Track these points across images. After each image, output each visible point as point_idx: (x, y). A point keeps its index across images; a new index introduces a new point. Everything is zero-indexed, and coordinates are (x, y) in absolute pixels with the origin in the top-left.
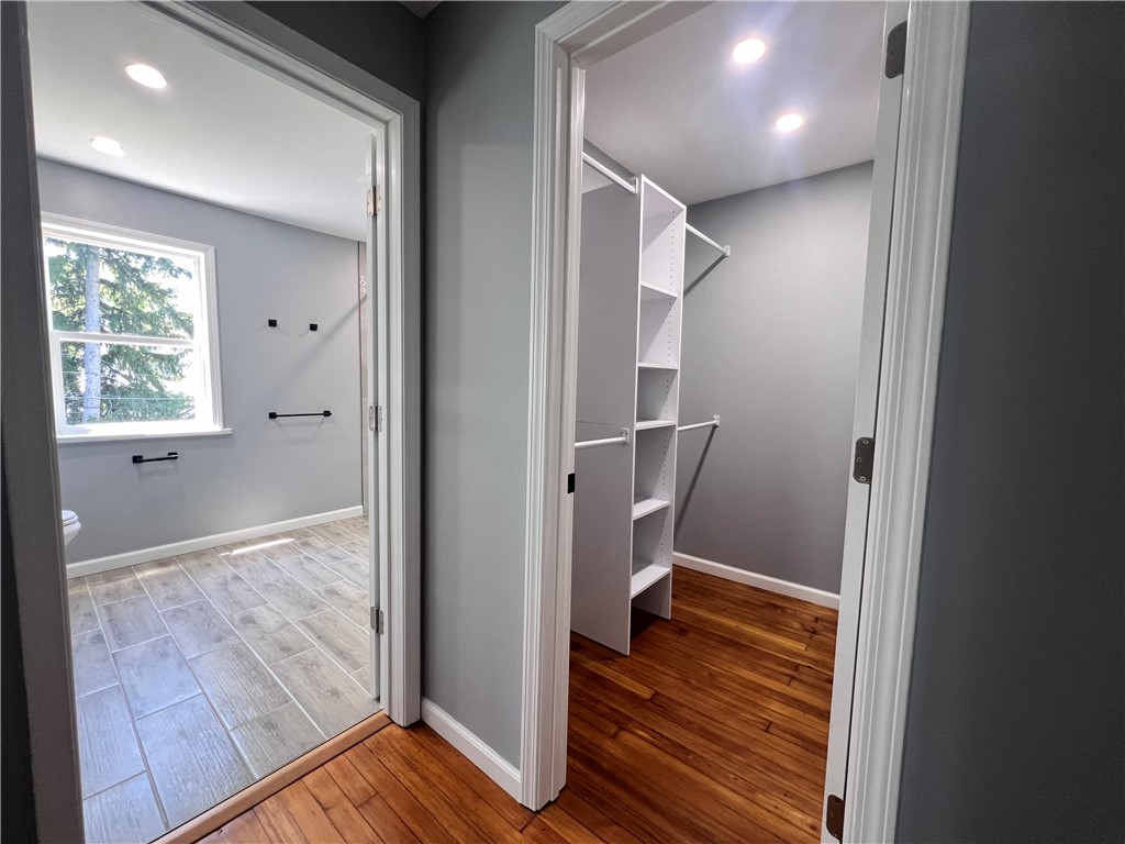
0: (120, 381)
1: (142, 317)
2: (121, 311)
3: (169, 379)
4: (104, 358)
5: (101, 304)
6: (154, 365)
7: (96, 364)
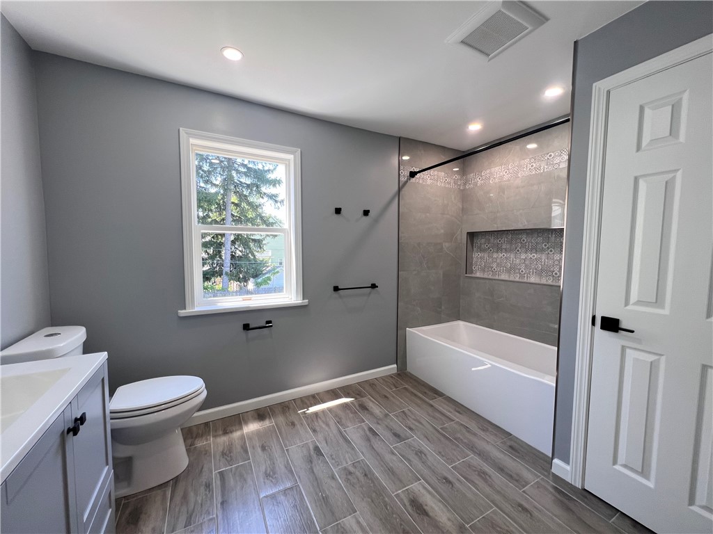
0: (238, 253)
1: (248, 220)
2: (239, 217)
3: (258, 252)
4: (232, 241)
5: (232, 214)
6: (252, 245)
7: (228, 245)
